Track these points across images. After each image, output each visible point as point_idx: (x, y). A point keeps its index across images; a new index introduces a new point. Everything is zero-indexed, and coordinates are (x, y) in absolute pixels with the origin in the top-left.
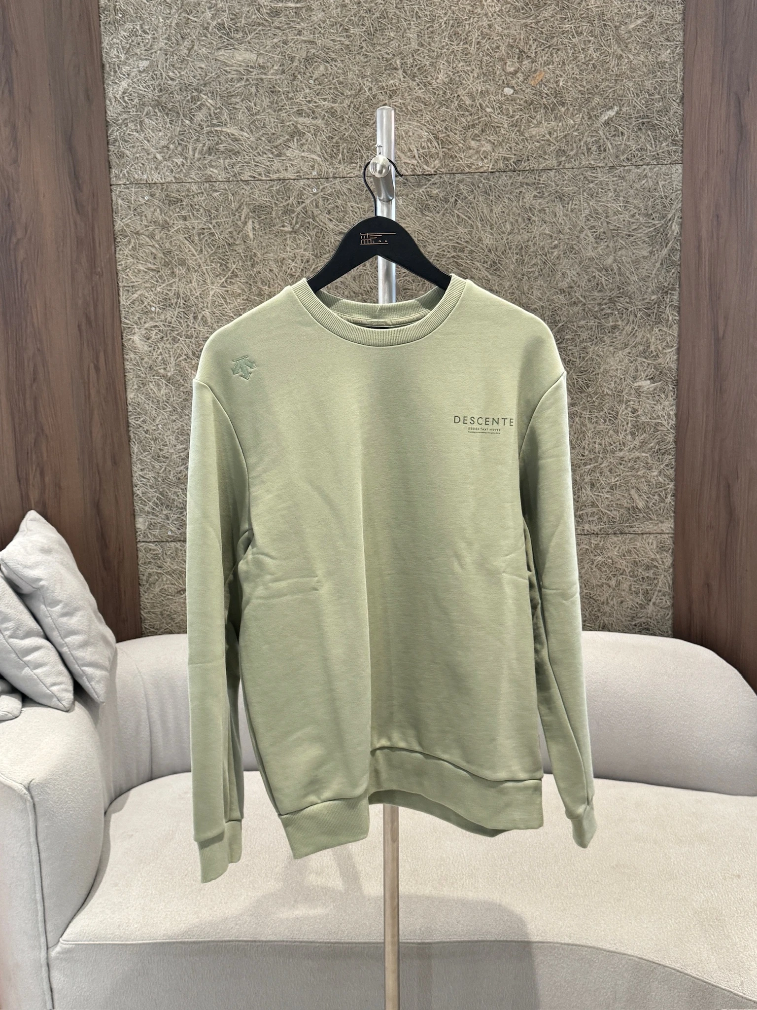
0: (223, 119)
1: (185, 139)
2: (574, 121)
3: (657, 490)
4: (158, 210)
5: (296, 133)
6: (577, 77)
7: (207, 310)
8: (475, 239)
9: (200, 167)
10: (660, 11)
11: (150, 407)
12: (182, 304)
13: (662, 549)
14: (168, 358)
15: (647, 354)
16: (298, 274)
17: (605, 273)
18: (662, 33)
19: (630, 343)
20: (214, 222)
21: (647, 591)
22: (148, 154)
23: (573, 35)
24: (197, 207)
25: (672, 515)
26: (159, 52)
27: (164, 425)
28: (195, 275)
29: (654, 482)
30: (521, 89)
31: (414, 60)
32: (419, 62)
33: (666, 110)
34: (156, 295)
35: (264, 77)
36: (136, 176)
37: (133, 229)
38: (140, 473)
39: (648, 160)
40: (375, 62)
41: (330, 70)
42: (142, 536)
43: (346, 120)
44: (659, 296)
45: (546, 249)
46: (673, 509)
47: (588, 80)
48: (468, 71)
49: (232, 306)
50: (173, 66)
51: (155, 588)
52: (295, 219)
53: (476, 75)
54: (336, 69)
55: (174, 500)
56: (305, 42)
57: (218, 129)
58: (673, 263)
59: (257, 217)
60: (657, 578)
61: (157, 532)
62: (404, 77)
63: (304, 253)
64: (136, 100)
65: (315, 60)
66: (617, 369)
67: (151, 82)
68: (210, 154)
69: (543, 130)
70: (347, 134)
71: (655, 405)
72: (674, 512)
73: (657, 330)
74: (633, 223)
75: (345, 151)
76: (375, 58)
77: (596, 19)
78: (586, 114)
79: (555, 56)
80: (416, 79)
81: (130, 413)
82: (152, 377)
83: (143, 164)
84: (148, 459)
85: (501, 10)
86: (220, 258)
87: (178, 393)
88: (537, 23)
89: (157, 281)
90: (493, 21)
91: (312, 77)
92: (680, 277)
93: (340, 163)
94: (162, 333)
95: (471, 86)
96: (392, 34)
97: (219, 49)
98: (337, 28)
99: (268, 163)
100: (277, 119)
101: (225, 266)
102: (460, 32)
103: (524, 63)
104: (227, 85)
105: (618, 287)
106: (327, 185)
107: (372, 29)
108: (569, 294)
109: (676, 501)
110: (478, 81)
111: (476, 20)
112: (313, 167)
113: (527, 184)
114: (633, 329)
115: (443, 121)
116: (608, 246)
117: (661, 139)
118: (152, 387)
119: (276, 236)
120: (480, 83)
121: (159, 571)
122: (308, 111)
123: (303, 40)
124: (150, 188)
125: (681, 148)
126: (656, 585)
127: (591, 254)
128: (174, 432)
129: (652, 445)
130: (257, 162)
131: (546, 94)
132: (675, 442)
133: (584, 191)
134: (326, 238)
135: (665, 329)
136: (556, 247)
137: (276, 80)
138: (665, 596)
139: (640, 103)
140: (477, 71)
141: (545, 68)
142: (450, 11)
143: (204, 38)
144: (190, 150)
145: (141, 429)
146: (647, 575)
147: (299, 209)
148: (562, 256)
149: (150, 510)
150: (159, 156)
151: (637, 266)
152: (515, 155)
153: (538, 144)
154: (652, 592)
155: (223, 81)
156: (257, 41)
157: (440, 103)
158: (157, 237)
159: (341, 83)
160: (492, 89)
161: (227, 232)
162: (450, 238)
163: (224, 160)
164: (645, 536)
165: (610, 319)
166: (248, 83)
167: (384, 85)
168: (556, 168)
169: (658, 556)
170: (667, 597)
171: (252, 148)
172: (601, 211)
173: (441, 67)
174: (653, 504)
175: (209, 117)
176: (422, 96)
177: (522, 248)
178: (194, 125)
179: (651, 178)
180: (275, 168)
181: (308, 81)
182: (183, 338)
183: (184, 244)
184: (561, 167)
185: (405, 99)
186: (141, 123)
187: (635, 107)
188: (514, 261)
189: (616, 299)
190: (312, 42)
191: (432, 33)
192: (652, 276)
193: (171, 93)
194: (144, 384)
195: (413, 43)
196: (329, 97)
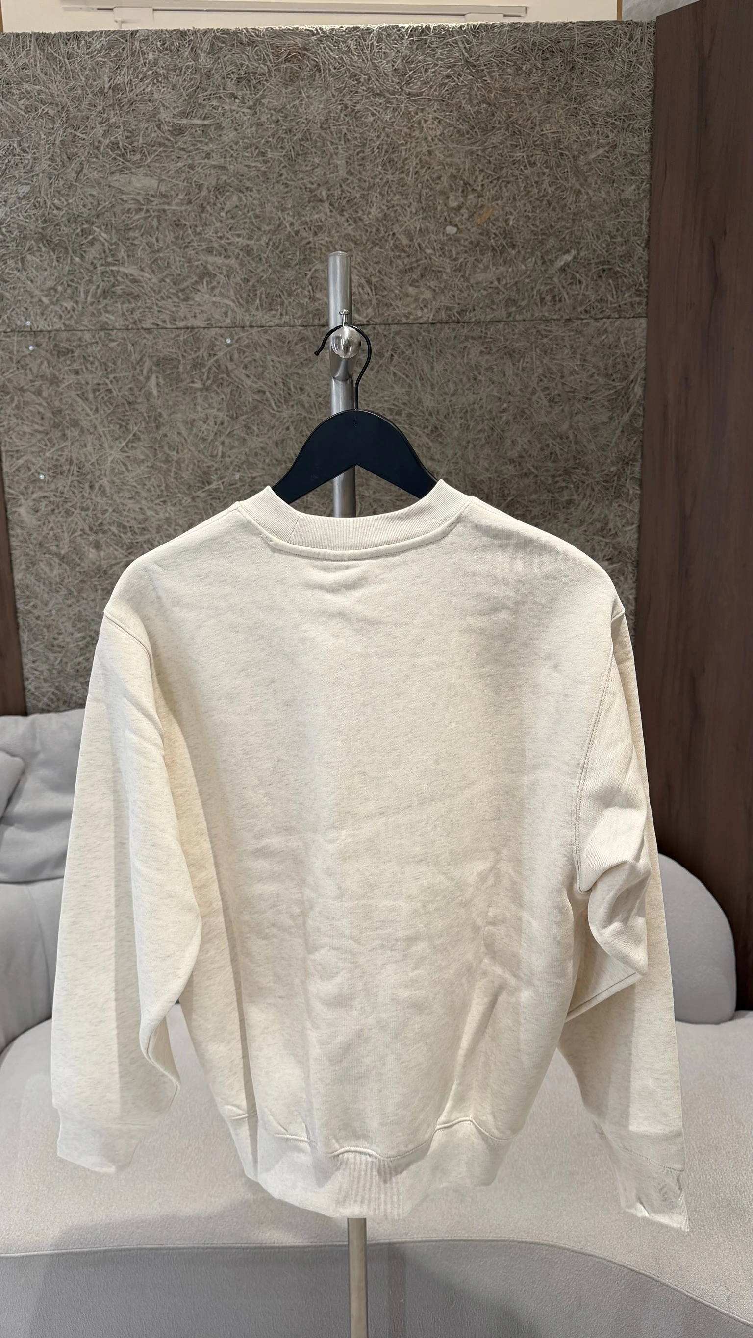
0: (120, 257)
1: (76, 280)
2: (526, 266)
4: (45, 362)
5: (205, 274)
6: (530, 215)
7: (105, 479)
8: (414, 400)
9: (93, 313)
10: (625, 140)
11: (41, 589)
12: (75, 472)
14: (61, 534)
15: (605, 532)
16: (211, 437)
17: (560, 441)
18: (626, 165)
20: (111, 376)
22: (32, 297)
23: (525, 166)
24: (91, 359)
26: (41, 175)
27: (58, 610)
28: (90, 439)
30: (466, 228)
31: (343, 191)
32: (348, 194)
33: (629, 256)
34: (45, 461)
35: (166, 207)
36: (19, 323)
37: (16, 384)
38: (33, 665)
39: (608, 312)
40: (297, 193)
41: (245, 201)
43: (264, 260)
44: (620, 466)
45: (494, 413)
47: (542, 219)
48: (405, 205)
49: (134, 474)
50: (59, 192)
52: (206, 374)
53: (414, 211)
54: (251, 199)
55: (72, 695)
56: (215, 167)
57: (115, 268)
58: (635, 431)
59: (161, 371)
62: (331, 211)
63: (218, 413)
64: (16, 233)
65: (226, 189)
67: (34, 212)
68: (105, 298)
69: (490, 276)
70: (265, 276)
73: (616, 505)
74: (591, 385)
75: (264, 296)
76: (296, 187)
77: (552, 147)
78: (540, 257)
79: (504, 189)
80: (345, 213)
81: (17, 597)
82: (43, 556)
84: (40, 649)
85: (442, 134)
86: (119, 419)
87: (73, 574)
88: (484, 150)
89: (46, 445)
90: (434, 147)
91: (223, 209)
92: (642, 446)
93: (257, 309)
94: (53, 504)
96: (316, 160)
97: (113, 173)
98: (252, 151)
99: (174, 309)
100: (183, 257)
101: (124, 427)
102: (396, 160)
103: (469, 197)
104: (123, 217)
105: (574, 457)
106: (242, 334)
107: (292, 153)
108: (520, 464)
110: (416, 218)
111: (414, 144)
112: (226, 313)
113: (472, 338)
114: (590, 504)
115: (376, 263)
116: (563, 410)
117: (624, 289)
118: (43, 566)
119: (184, 393)
120: (419, 219)
122: (219, 249)
123: (212, 165)
124: (36, 336)
125: (645, 300)
127: (545, 419)
128: (70, 619)
130: (161, 307)
131: (495, 234)
133: (536, 347)
134: (243, 396)
135: (625, 504)
136: (504, 411)
137: (181, 212)
139: (600, 247)
140: (415, 205)
141: (494, 204)
142: (383, 134)
143: (94, 160)
144: (82, 293)
145: (31, 614)
147: (209, 363)
148: (511, 421)
149: (44, 707)
150: (45, 300)
151: (595, 434)
152: (459, 304)
153: (485, 293)
155: (118, 212)
156: (158, 165)
157: (373, 242)
158: (45, 394)
159: (257, 217)
160: (432, 227)
161: (127, 387)
162: (386, 399)
163: (122, 304)
165: (565, 493)
166: (148, 214)
167: (308, 220)
168: (505, 319)
171: (154, 291)
172: (555, 370)
173: (374, 199)
175: (103, 255)
176: (352, 233)
177: (467, 411)
178: (85, 264)
179: (611, 333)
180: (181, 314)
181: (219, 213)
182: (78, 511)
183: (76, 402)
184: (511, 318)
185: (333, 237)
186: (23, 259)
187: (594, 251)
188: (458, 426)
189: (572, 471)
190: (223, 168)
191: (363, 159)
192: (612, 445)
193: (58, 225)
194: (33, 564)
195: (341, 172)
196: (244, 233)
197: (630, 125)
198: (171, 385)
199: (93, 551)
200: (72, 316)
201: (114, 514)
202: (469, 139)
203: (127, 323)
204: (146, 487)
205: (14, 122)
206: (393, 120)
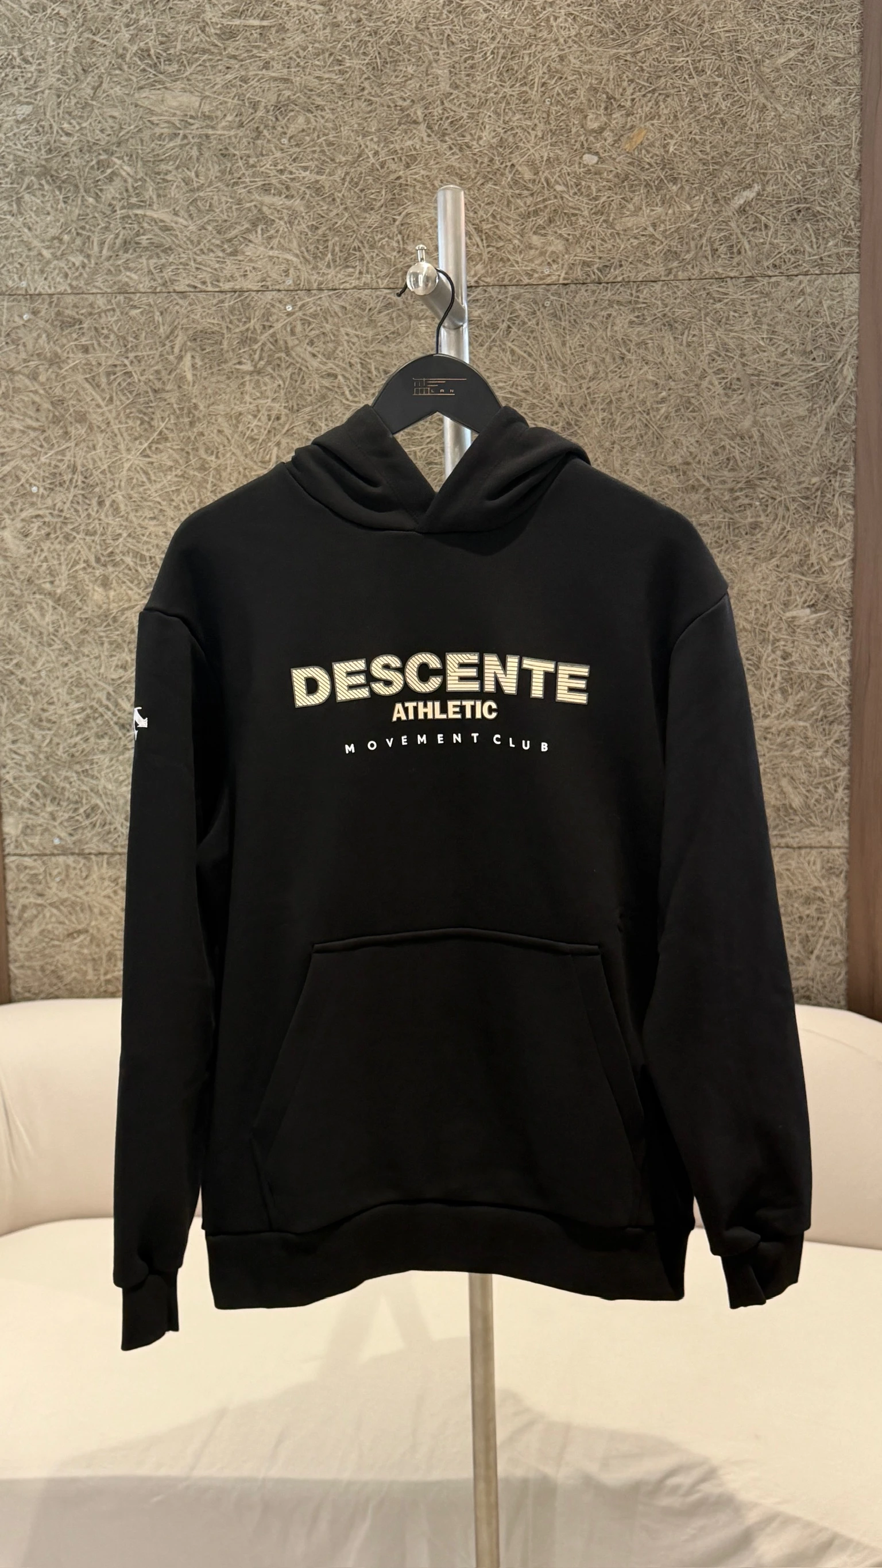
0: (147, 197)
1: (88, 227)
2: (692, 207)
3: (822, 780)
4: (44, 336)
5: (260, 220)
6: (697, 137)
7: (119, 493)
8: (539, 387)
9: (109, 270)
10: (825, 39)
11: (27, 642)
12: (79, 483)
13: (830, 871)
14: (57, 567)
15: (806, 568)
16: (263, 437)
17: (740, 442)
18: (828, 72)
19: (780, 550)
20: (131, 355)
21: (807, 936)
22: (30, 250)
23: (690, 75)
24: (105, 331)
25: (846, 818)
26: (47, 91)
27: (50, 671)
28: (100, 438)
29: (817, 767)
30: (610, 157)
31: (444, 109)
32: (452, 113)
33: (834, 191)
34: (39, 468)
35: (210, 132)
36: (10, 283)
37: (4, 365)
38: (13, 747)
39: (806, 267)
40: (383, 112)
41: (314, 123)
42: (12, 846)
43: (338, 200)
44: (824, 477)
45: (648, 404)
46: (846, 809)
47: (714, 143)
48: (528, 126)
49: (159, 486)
50: (70, 114)
51: (32, 927)
52: (258, 352)
53: (540, 134)
54: (322, 121)
55: (63, 788)
56: (275, 79)
57: (139, 212)
58: (845, 428)
59: (198, 349)
60: (822, 918)
61: (36, 840)
62: (429, 136)
63: (272, 405)
64: (11, 166)
65: (290, 108)
66: (759, 591)
67: (36, 139)
68: (126, 251)
69: (643, 220)
71: (818, 646)
72: (849, 815)
73: (820, 531)
74: (782, 365)
75: (337, 249)
76: (383, 105)
77: (726, 50)
78: (711, 195)
79: (662, 106)
80: (447, 138)
82: (31, 596)
83: (21, 265)
84: (23, 725)
85: (578, 34)
86: (140, 411)
87: (72, 620)
88: (634, 54)
89: (41, 446)
90: (567, 51)
91: (285, 133)
93: (329, 266)
94: (49, 526)
95: (532, 151)
96: (410, 70)
97: (141, 88)
98: (324, 59)
99: (217, 266)
100: (231, 197)
101: (147, 423)
102: (516, 68)
103: (614, 116)
104: (153, 145)
105: (760, 464)
106: (307, 300)
107: (378, 60)
108: (684, 473)
109: (851, 797)
110: (542, 144)
111: (540, 48)
112: (286, 272)
113: (619, 303)
114: (784, 529)
115: (488, 204)
116: (744, 400)
117: (826, 236)
118: (32, 611)
119: (229, 378)
120: (546, 146)
121: (40, 901)
122: (279, 186)
123: (272, 77)
124: (32, 300)
125: (857, 250)
126: (821, 928)
127: (717, 412)
128: (65, 682)
129: (813, 709)
130: (200, 263)
131: (649, 164)
132: (850, 706)
133: (707, 315)
134: (307, 383)
135: (833, 529)
136: (663, 400)
137: (230, 138)
138: (835, 945)
139: (793, 179)
140: (541, 127)
141: (648, 124)
142: (500, 35)
143: (118, 72)
144: (95, 244)
145: (13, 677)
146: (807, 912)
147: (263, 338)
148: (673, 414)
149: (26, 805)
150: (47, 254)
151: (789, 432)
152: (600, 258)
153: (635, 242)
154: (815, 938)
155: (146, 138)
156: (200, 78)
157: (485, 177)
158: (42, 378)
159: (330, 144)
160: (564, 156)
161: (152, 370)
162: (501, 384)
163: (148, 259)
164: (803, 851)
165: (748, 513)
166: (185, 141)
167: (398, 147)
168: (663, 278)
169: (824, 884)
170: (838, 947)
171: (192, 242)
172: (732, 346)
173: (486, 120)
174: (816, 800)
175: (125, 194)
176: (456, 165)
177: (611, 401)
178: (102, 206)
179: (810, 294)
180: (227, 272)
181: (279, 140)
182: (82, 535)
183: (84, 389)
184: (672, 277)
185: (431, 170)
186: (19, 200)
187: (785, 185)
188: (599, 422)
189: (758, 482)
190: (286, 80)
191: (472, 67)
192: (813, 447)
193: (66, 155)
194: (19, 607)
195: (443, 84)
196: (312, 164)
197: (832, 19)
198: (211, 368)
199: (100, 590)
200: (81, 274)
201: (130, 540)
202: (614, 40)
203: (153, 284)
204: (174, 504)
205: (15, 25)
206: (512, 17)
